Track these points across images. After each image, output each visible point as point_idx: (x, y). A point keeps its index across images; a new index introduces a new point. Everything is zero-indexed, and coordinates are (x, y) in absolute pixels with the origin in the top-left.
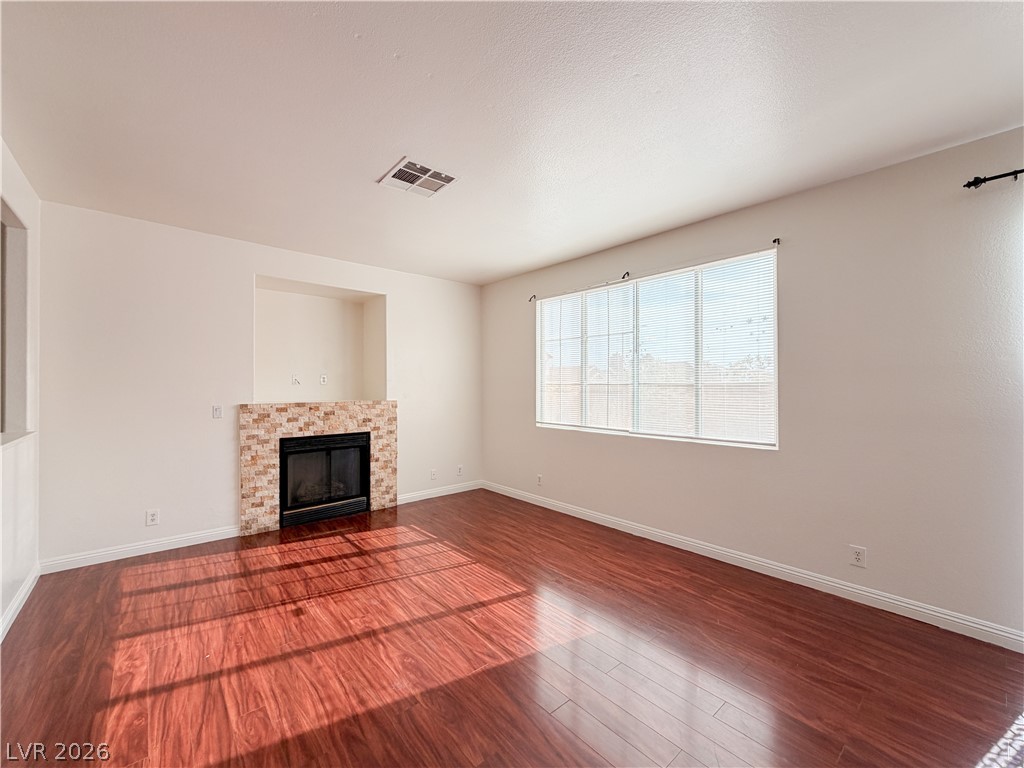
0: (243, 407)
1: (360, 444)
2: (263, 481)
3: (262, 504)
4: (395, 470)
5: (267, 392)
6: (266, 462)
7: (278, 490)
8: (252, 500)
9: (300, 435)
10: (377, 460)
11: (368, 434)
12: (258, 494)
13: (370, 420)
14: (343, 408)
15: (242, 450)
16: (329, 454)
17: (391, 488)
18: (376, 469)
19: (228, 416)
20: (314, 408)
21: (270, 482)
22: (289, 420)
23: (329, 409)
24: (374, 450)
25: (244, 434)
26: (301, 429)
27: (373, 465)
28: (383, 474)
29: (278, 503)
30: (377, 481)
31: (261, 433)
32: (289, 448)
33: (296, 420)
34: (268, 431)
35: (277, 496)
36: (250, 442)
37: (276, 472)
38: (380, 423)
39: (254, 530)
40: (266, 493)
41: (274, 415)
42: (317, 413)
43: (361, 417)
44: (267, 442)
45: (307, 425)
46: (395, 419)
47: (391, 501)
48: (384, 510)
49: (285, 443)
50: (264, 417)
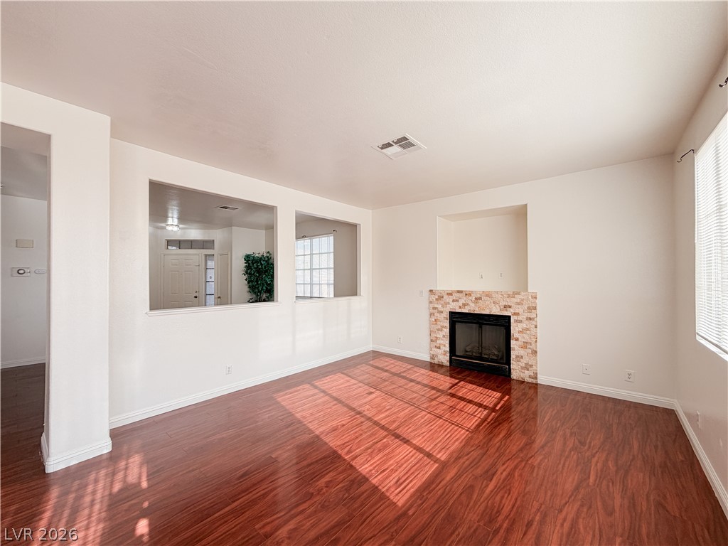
0: (431, 291)
1: (503, 323)
2: (440, 335)
3: (439, 348)
4: (535, 352)
5: (443, 286)
6: (442, 323)
7: (448, 342)
8: (435, 344)
9: (459, 311)
10: (517, 340)
11: (509, 317)
12: (438, 342)
13: (510, 307)
14: (488, 295)
15: (432, 314)
16: (481, 327)
17: (531, 366)
18: (516, 348)
19: (426, 294)
20: (468, 294)
21: (444, 336)
22: (453, 301)
23: (479, 296)
24: (515, 329)
25: (432, 306)
26: (460, 307)
27: (513, 343)
28: (522, 352)
29: (448, 350)
30: (517, 357)
31: (439, 306)
32: (456, 319)
33: (457, 301)
34: (443, 306)
35: (448, 346)
36: (434, 311)
37: (447, 331)
38: (519, 310)
39: (436, 361)
40: (442, 342)
41: (446, 297)
42: (470, 298)
43: (503, 303)
44: (442, 312)
45: (464, 305)
46: (535, 308)
47: (530, 377)
48: (523, 382)
49: (452, 314)
50: (441, 297)
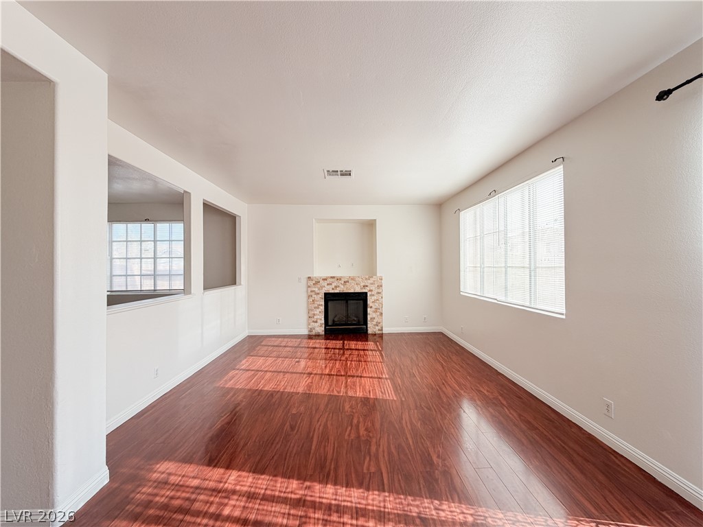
0: (309, 278)
1: (362, 297)
2: (317, 312)
3: (316, 322)
4: (381, 314)
5: (318, 273)
6: (318, 303)
7: (323, 316)
8: (313, 319)
9: (333, 291)
10: (371, 307)
11: (366, 293)
12: (315, 317)
13: (367, 286)
14: (353, 279)
15: (309, 296)
16: (347, 302)
17: (379, 323)
18: (371, 313)
19: (304, 281)
20: (339, 279)
21: (320, 312)
22: (328, 284)
23: (346, 280)
24: (370, 302)
25: (310, 290)
26: (333, 289)
27: (369, 309)
28: (374, 315)
29: (323, 322)
30: (371, 319)
31: (316, 290)
32: (329, 297)
33: (331, 284)
34: (319, 289)
35: (323, 319)
36: (312, 294)
37: (322, 308)
38: (373, 288)
39: (313, 333)
40: (318, 317)
41: (321, 282)
42: (340, 282)
43: (362, 284)
44: (318, 294)
45: (336, 287)
46: (381, 286)
47: (379, 330)
48: (375, 334)
49: (326, 294)
50: (318, 282)
